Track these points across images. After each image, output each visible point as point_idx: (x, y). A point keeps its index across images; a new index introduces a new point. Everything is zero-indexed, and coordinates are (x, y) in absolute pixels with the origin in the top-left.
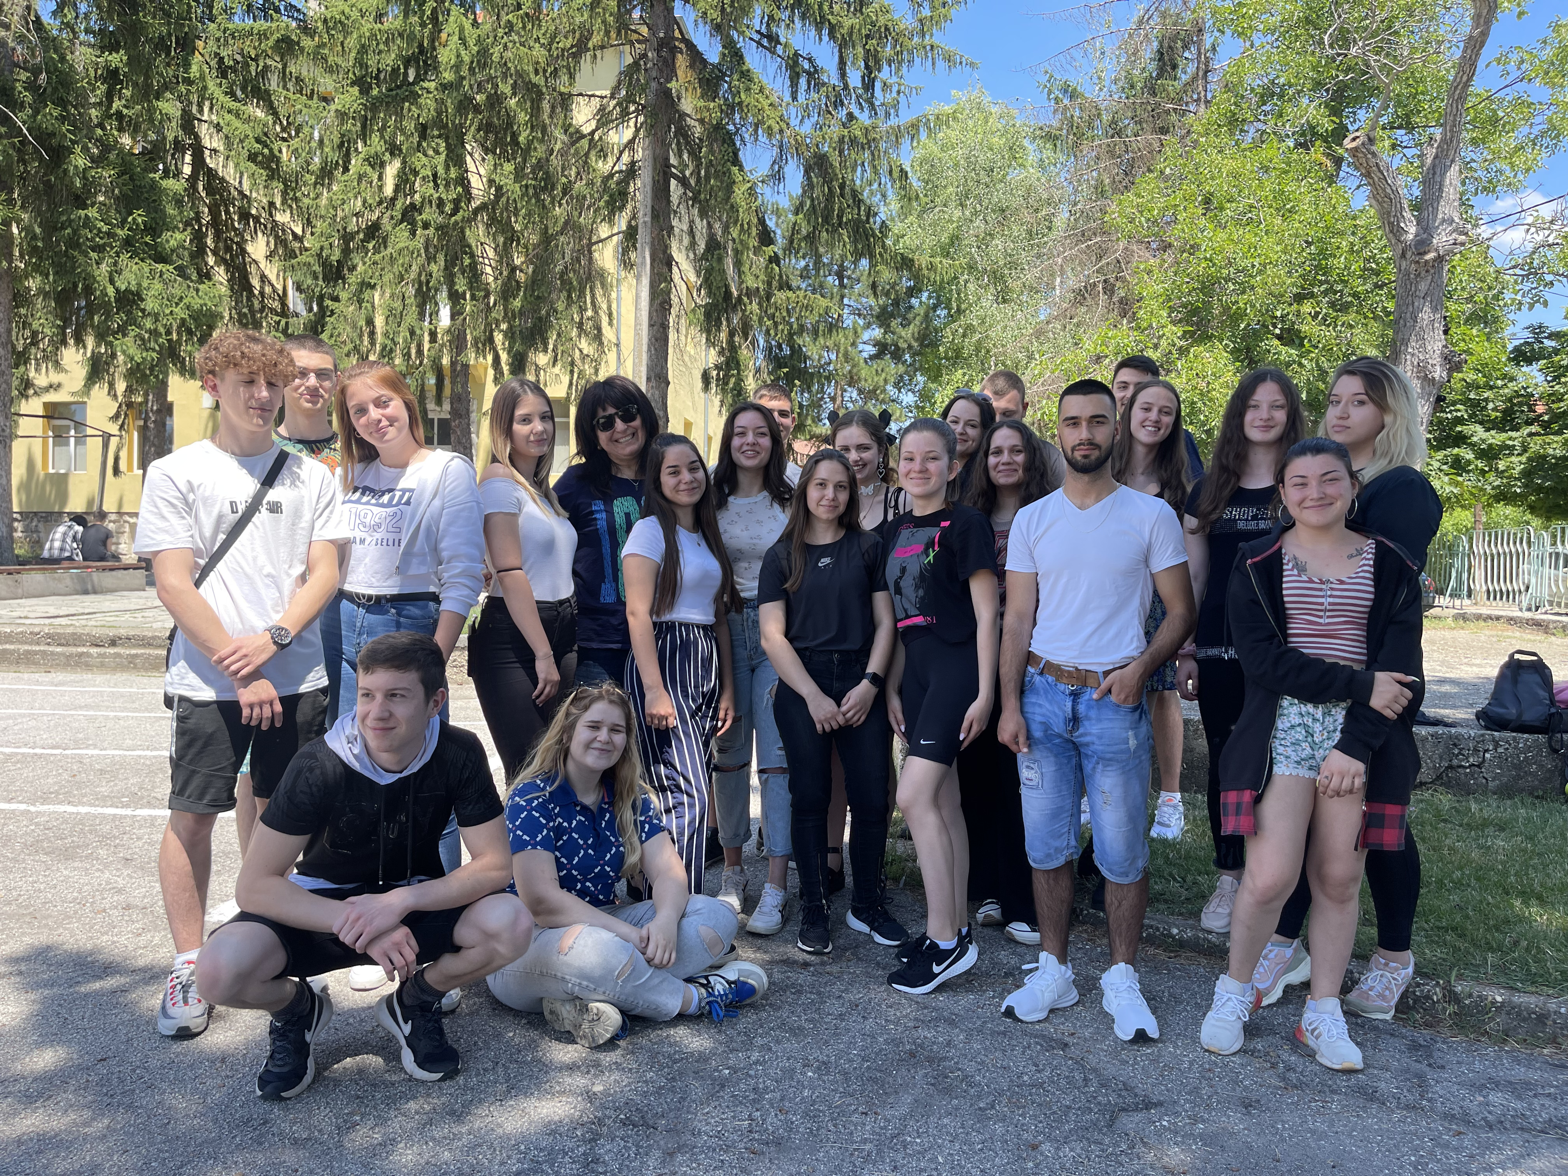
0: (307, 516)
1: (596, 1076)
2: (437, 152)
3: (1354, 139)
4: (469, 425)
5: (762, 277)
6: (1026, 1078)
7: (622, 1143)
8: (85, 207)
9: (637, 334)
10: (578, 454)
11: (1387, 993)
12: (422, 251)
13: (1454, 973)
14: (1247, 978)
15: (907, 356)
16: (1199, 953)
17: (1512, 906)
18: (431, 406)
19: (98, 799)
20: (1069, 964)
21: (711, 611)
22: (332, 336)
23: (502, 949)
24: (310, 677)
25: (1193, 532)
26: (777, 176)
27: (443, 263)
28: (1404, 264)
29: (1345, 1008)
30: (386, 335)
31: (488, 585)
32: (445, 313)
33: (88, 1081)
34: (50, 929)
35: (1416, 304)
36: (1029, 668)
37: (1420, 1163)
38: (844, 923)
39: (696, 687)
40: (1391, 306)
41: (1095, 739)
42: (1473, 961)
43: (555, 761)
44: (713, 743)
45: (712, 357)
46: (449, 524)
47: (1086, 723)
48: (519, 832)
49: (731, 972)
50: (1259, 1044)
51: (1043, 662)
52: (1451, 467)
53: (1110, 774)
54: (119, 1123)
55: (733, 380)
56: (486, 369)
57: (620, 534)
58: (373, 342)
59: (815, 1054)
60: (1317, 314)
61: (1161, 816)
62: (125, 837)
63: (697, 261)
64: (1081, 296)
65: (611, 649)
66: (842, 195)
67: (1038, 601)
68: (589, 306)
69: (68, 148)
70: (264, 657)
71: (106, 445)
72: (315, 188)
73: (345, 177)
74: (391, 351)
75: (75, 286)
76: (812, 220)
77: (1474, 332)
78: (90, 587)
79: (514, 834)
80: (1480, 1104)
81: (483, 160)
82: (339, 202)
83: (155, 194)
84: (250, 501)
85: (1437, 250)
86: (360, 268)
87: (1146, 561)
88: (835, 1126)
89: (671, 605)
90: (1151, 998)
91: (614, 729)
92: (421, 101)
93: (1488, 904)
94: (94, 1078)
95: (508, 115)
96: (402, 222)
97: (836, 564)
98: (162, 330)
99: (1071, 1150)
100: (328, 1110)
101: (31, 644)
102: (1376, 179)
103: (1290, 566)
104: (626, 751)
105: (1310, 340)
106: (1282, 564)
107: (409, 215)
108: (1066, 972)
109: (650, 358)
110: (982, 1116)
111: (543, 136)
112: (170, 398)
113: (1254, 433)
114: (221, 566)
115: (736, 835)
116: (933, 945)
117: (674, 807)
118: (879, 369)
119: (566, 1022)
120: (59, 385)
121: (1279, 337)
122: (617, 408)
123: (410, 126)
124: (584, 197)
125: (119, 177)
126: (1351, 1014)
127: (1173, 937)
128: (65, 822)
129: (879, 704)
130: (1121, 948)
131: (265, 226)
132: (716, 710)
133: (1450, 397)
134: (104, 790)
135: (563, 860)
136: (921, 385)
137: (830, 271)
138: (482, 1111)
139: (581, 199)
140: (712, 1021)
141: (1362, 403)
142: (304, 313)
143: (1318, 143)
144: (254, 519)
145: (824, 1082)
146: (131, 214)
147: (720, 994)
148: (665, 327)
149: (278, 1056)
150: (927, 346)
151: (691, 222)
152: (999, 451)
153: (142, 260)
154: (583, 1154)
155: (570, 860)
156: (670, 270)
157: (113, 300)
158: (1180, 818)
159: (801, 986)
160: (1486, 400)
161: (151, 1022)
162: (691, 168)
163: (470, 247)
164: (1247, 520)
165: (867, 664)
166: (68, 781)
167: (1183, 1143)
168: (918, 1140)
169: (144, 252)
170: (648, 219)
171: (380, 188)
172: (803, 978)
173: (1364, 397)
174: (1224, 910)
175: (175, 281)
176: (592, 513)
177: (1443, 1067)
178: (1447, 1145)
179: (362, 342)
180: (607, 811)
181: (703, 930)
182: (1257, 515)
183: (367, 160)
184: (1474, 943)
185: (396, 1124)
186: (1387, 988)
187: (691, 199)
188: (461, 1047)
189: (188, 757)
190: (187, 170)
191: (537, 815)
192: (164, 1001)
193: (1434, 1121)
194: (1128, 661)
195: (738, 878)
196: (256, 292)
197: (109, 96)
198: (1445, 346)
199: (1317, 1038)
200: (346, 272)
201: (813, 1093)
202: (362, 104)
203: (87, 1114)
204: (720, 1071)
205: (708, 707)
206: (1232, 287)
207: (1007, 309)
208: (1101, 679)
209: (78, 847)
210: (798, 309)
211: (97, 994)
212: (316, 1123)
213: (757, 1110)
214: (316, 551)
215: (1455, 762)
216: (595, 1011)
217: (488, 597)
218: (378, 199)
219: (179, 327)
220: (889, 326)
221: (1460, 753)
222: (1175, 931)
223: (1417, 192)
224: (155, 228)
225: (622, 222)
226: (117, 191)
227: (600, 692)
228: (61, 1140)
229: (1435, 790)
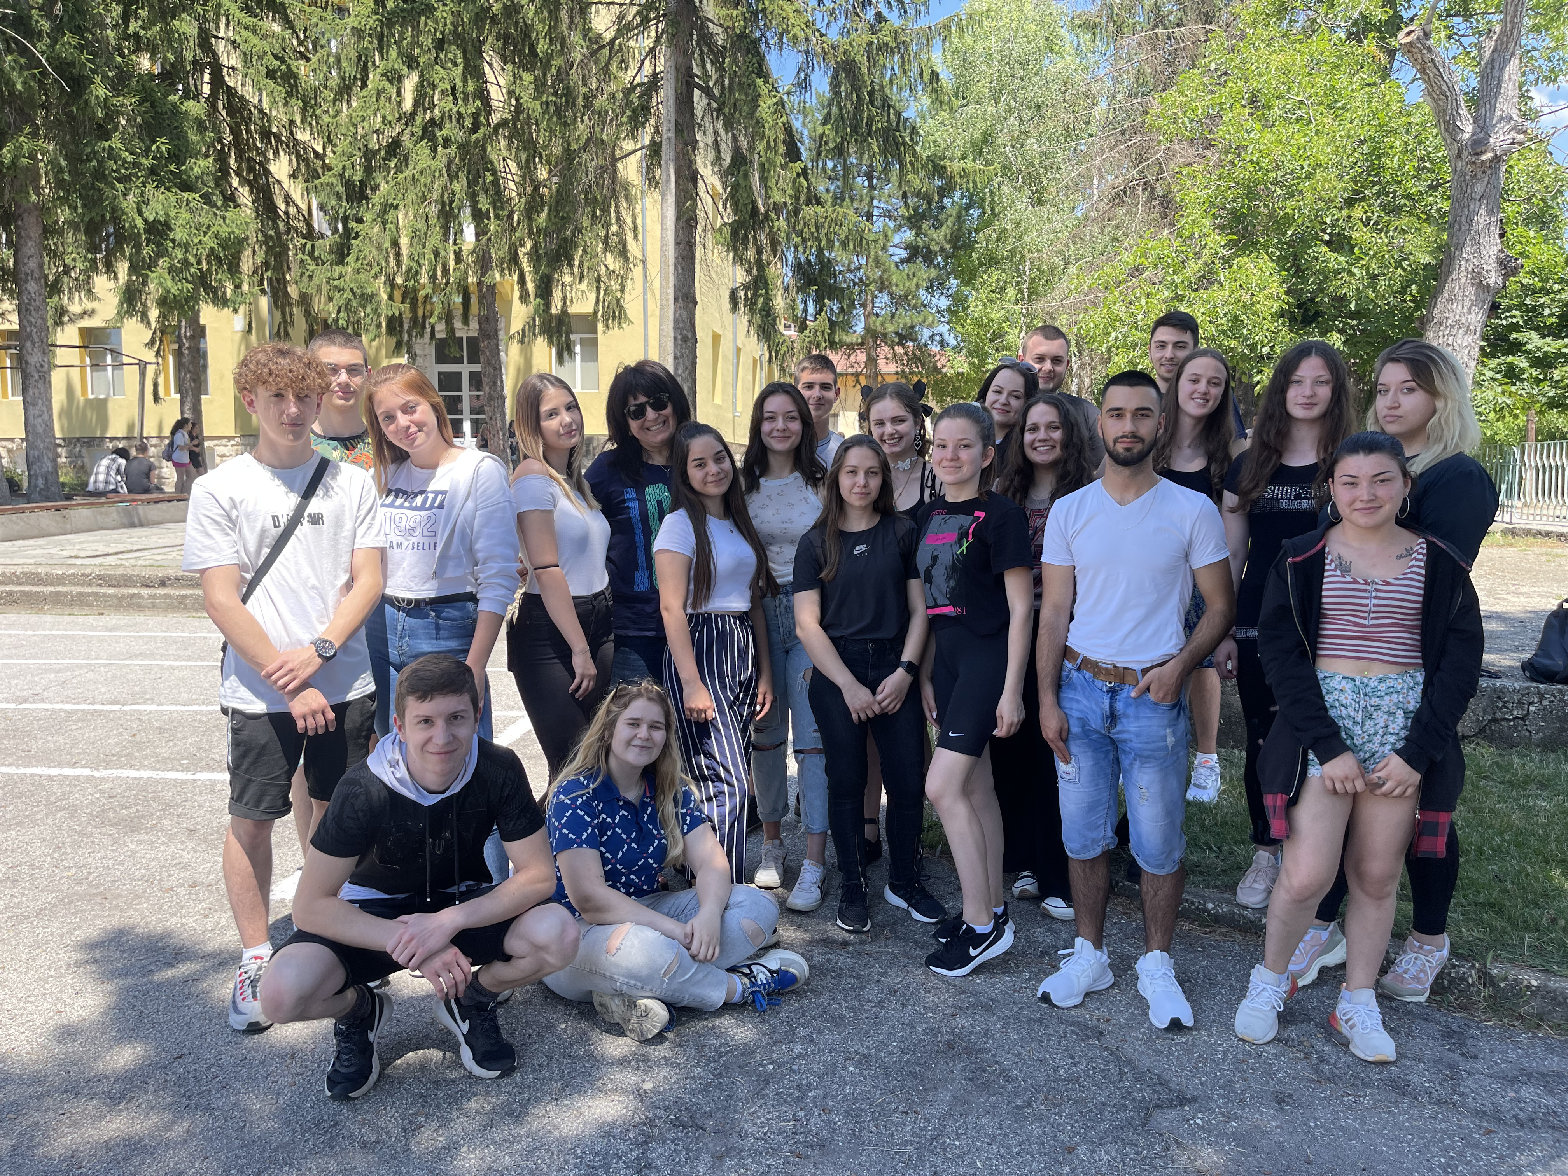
0: (349, 525)
1: (645, 1072)
2: (455, 65)
3: (1409, 33)
4: (498, 345)
5: (790, 192)
6: (1062, 1072)
7: (673, 1146)
8: (108, 139)
9: (664, 255)
10: (610, 439)
11: (1422, 975)
12: (444, 171)
13: (1490, 954)
14: (1281, 967)
15: (940, 259)
16: (1234, 928)
17: (1550, 879)
18: (458, 324)
19: (158, 762)
20: (1105, 949)
21: (748, 594)
22: (358, 259)
23: (551, 959)
24: (357, 684)
25: (1232, 511)
26: (804, 84)
27: (465, 184)
28: (1460, 165)
29: (1379, 991)
30: (411, 256)
31: (525, 580)
32: (469, 232)
33: (166, 1081)
34: (121, 911)
35: (1472, 207)
36: (1066, 662)
37: (1449, 1166)
38: (882, 897)
39: (733, 677)
40: (1446, 206)
41: (1132, 736)
42: (1510, 942)
43: (597, 756)
44: (751, 729)
45: (740, 276)
46: (485, 525)
47: (1124, 720)
48: (565, 831)
49: (774, 961)
50: (1293, 1033)
51: (1081, 657)
52: (1505, 376)
53: (1147, 770)
54: (198, 1127)
55: (761, 300)
56: (512, 286)
57: (653, 522)
58: (399, 264)
59: (855, 1046)
60: (1369, 219)
61: (1198, 778)
62: (188, 804)
63: (724, 175)
64: (1119, 197)
65: (647, 637)
66: (871, 102)
67: (1075, 593)
68: (614, 221)
69: (88, 77)
70: (310, 670)
71: (143, 374)
72: (334, 104)
73: (364, 93)
74: (417, 273)
75: (103, 216)
76: (841, 129)
77: (1532, 233)
78: (136, 520)
79: (561, 833)
80: (1512, 1100)
81: (503, 69)
82: (359, 119)
83: (177, 121)
84: (291, 514)
85: (1494, 150)
86: (384, 187)
87: (1187, 557)
88: (877, 1126)
89: (707, 597)
90: (1184, 980)
91: (653, 726)
92: (438, 14)
93: (1528, 875)
94: (171, 1077)
95: (526, 24)
96: (422, 139)
97: (870, 552)
98: (192, 260)
99: (1107, 1153)
100: (394, 1110)
101: (82, 585)
102: (1432, 75)
103: (1333, 566)
104: (667, 746)
105: (1361, 248)
106: (1324, 564)
107: (429, 131)
108: (1101, 957)
109: (677, 277)
110: (1019, 1115)
111: (562, 49)
112: (202, 321)
113: (1296, 411)
114: (266, 580)
115: (775, 810)
116: (970, 930)
117: (716, 796)
118: (911, 274)
119: (616, 1015)
120: (93, 311)
121: (1328, 243)
122: (649, 397)
123: (427, 41)
124: (607, 112)
125: (140, 104)
126: (1385, 998)
127: (1208, 911)
128: (129, 788)
129: (913, 693)
130: (1156, 936)
131: (288, 146)
132: (754, 696)
133: (1505, 302)
134: (164, 751)
135: (608, 855)
136: (954, 289)
137: (858, 172)
138: (538, 1111)
139: (603, 114)
140: (755, 1010)
141: (1411, 390)
142: (329, 233)
143: (1371, 35)
144: (296, 532)
145: (865, 1077)
146: (155, 142)
147: (762, 984)
148: (691, 245)
149: (345, 1057)
150: (960, 248)
151: (716, 133)
152: (1035, 428)
153: (168, 189)
154: (636, 1159)
155: (614, 855)
156: (696, 187)
157: (142, 231)
158: (1217, 780)
159: (841, 969)
160: (1542, 306)
161: (223, 1014)
162: (714, 78)
163: (492, 164)
164: (1290, 499)
165: (902, 651)
166: (129, 742)
167: (1217, 1143)
168: (957, 1143)
169: (170, 181)
170: (672, 134)
171: (399, 104)
172: (842, 960)
173: (1413, 384)
174: (1260, 886)
175: (202, 208)
176: (624, 501)
177: (1476, 1057)
178: (1477, 1146)
179: (388, 264)
180: (649, 804)
181: (745, 923)
182: (1300, 494)
183: (384, 75)
184: (1511, 922)
185: (460, 1125)
186: (1422, 971)
187: (715, 110)
188: (515, 1041)
189: (244, 767)
190: (206, 89)
191: (582, 813)
192: (234, 996)
193: (1466, 1117)
194: (1167, 658)
195: (777, 852)
196: (281, 214)
197: (126, 17)
198: (1501, 251)
199: (1352, 1027)
200: (369, 191)
201: (855, 1090)
202: (378, 20)
203: (167, 1117)
204: (764, 1066)
205: (746, 695)
206: (1280, 192)
207: (1043, 211)
208: (1140, 677)
209: (143, 817)
210: (826, 225)
211: (169, 981)
212: (383, 1125)
213: (801, 1109)
214: (359, 558)
215: (1499, 715)
216: (643, 1007)
217: (525, 594)
218: (397, 116)
219: (208, 256)
220: (919, 228)
221: (1504, 706)
222: (1210, 906)
223: (1474, 83)
224: (178, 156)
225: (646, 137)
226: (139, 119)
227: (639, 690)
228: (145, 1145)
229: (1478, 744)
